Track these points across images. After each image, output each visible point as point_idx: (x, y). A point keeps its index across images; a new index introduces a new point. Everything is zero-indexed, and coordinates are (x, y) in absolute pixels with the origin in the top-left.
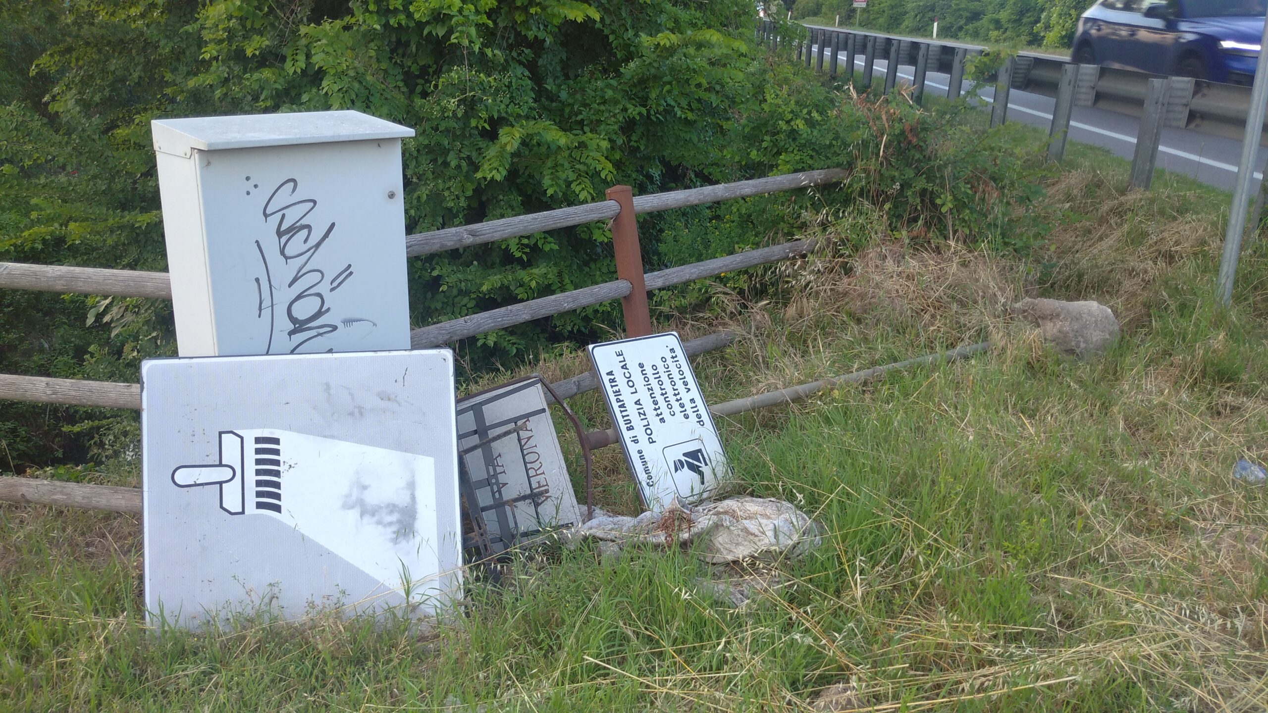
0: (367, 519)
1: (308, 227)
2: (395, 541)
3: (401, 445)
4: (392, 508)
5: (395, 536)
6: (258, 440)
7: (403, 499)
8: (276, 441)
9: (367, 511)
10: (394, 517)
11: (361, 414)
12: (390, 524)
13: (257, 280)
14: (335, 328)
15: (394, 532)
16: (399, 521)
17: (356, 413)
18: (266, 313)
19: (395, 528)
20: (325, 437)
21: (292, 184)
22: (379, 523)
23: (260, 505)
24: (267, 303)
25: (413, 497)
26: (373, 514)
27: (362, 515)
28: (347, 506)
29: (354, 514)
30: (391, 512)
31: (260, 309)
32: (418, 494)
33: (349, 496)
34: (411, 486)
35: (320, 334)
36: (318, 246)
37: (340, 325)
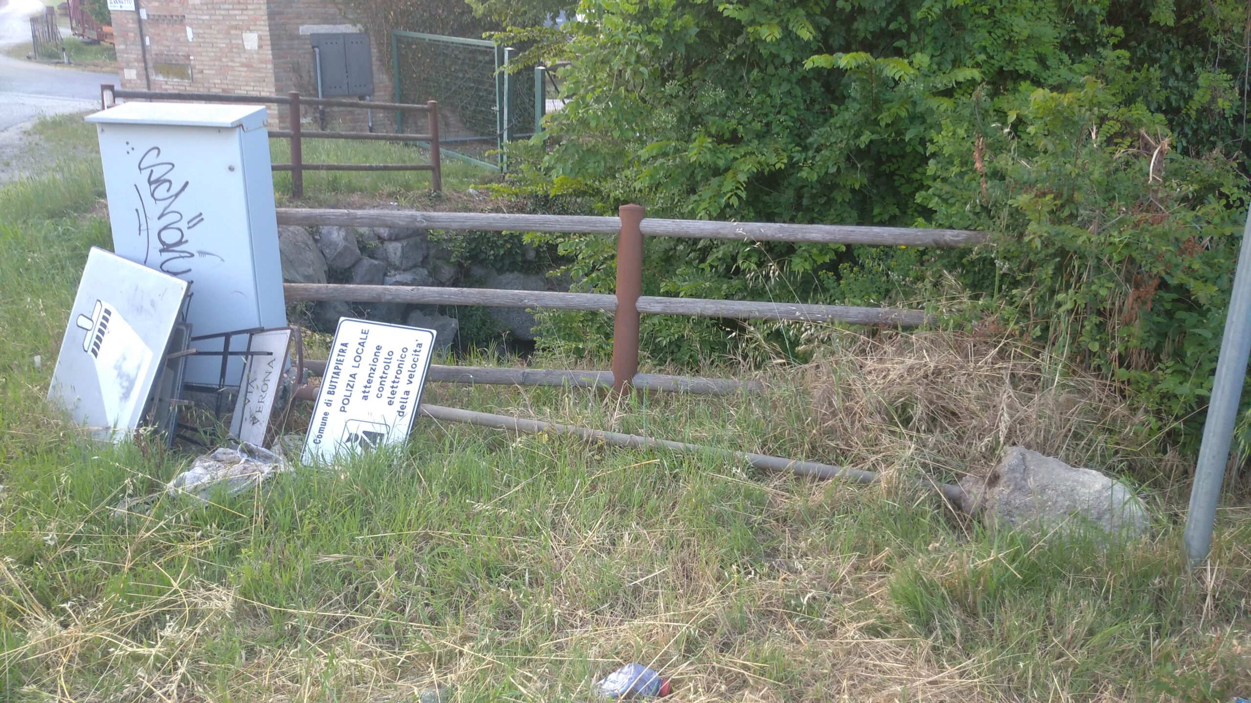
0: (118, 379)
1: (170, 182)
2: (121, 399)
4: (128, 377)
5: (122, 396)
6: (106, 311)
7: (133, 374)
8: (110, 314)
9: (120, 374)
10: (126, 384)
12: (123, 387)
13: (137, 210)
14: (192, 255)
15: (123, 394)
18: (144, 233)
20: (125, 319)
21: (156, 151)
23: (93, 350)
24: (144, 227)
31: (140, 230)
35: (183, 257)
36: (177, 195)
37: (196, 255)
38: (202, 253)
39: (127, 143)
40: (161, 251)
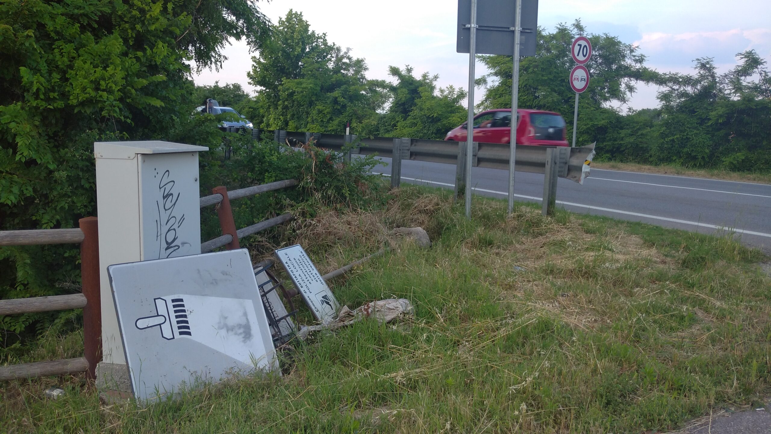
0: (230, 333)
1: (172, 194)
2: (244, 341)
3: (237, 296)
4: (240, 326)
5: (243, 339)
6: (173, 301)
7: (243, 321)
8: (181, 300)
9: (230, 329)
10: (241, 330)
11: (217, 283)
12: (241, 334)
13: (157, 221)
14: (179, 247)
15: (243, 338)
16: (244, 332)
17: (215, 282)
18: (159, 238)
19: (243, 335)
20: (203, 295)
21: (168, 173)
22: (236, 334)
23: (181, 333)
24: (159, 234)
25: (247, 320)
26: (232, 330)
27: (228, 331)
28: (220, 328)
29: (223, 332)
30: (240, 328)
31: (157, 237)
32: (249, 318)
33: (220, 323)
34: (245, 314)
35: (175, 250)
36: (175, 204)
37: (181, 246)
38: (183, 244)
39: (155, 169)
40: (166, 249)
